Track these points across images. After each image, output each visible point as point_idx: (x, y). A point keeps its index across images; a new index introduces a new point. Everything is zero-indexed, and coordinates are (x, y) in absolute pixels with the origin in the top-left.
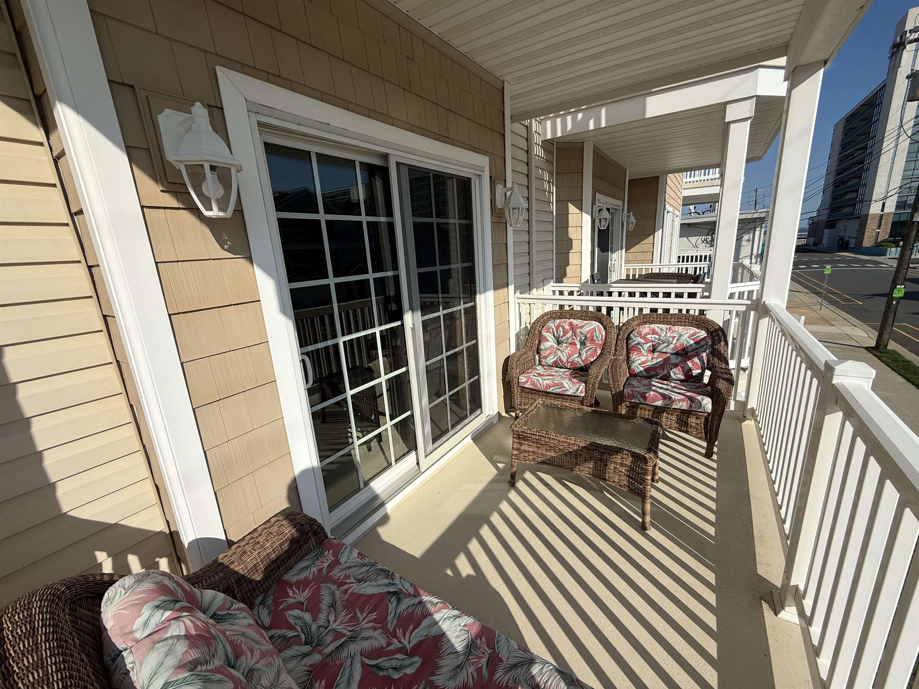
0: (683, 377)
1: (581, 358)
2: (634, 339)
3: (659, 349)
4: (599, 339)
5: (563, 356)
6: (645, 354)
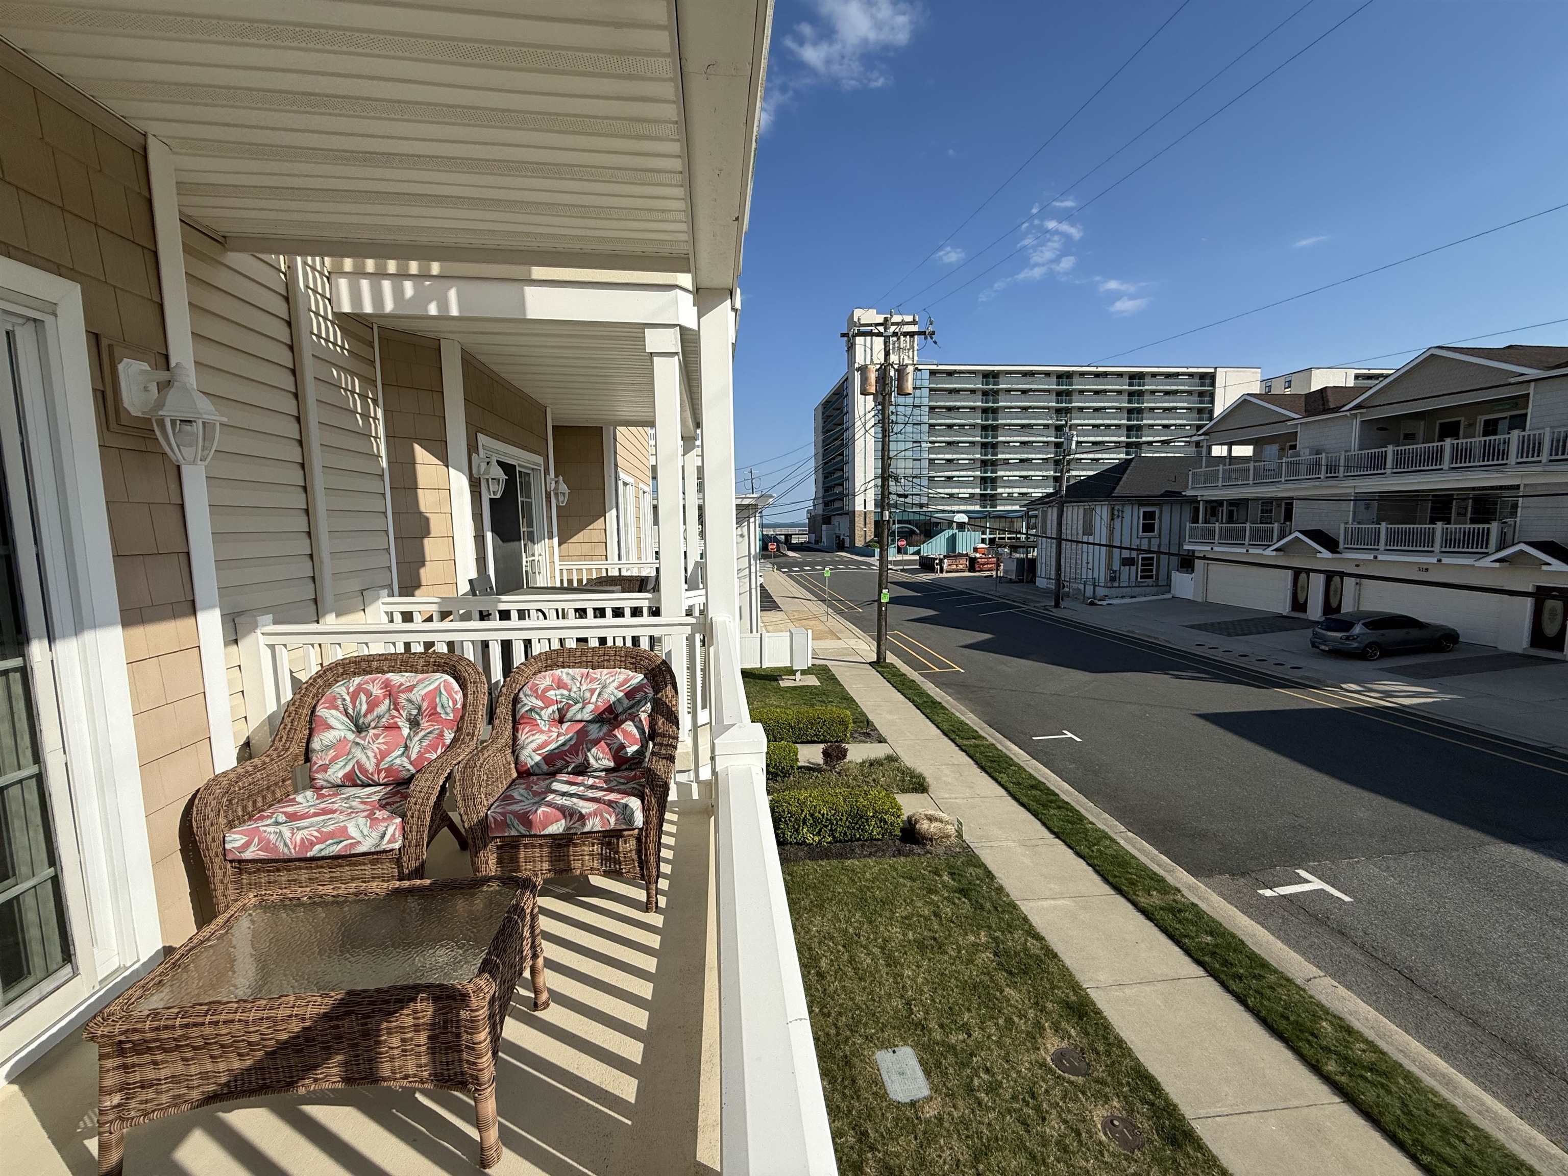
0: (612, 764)
1: (409, 758)
2: (525, 701)
3: (569, 715)
4: (448, 710)
5: (368, 757)
6: (546, 729)
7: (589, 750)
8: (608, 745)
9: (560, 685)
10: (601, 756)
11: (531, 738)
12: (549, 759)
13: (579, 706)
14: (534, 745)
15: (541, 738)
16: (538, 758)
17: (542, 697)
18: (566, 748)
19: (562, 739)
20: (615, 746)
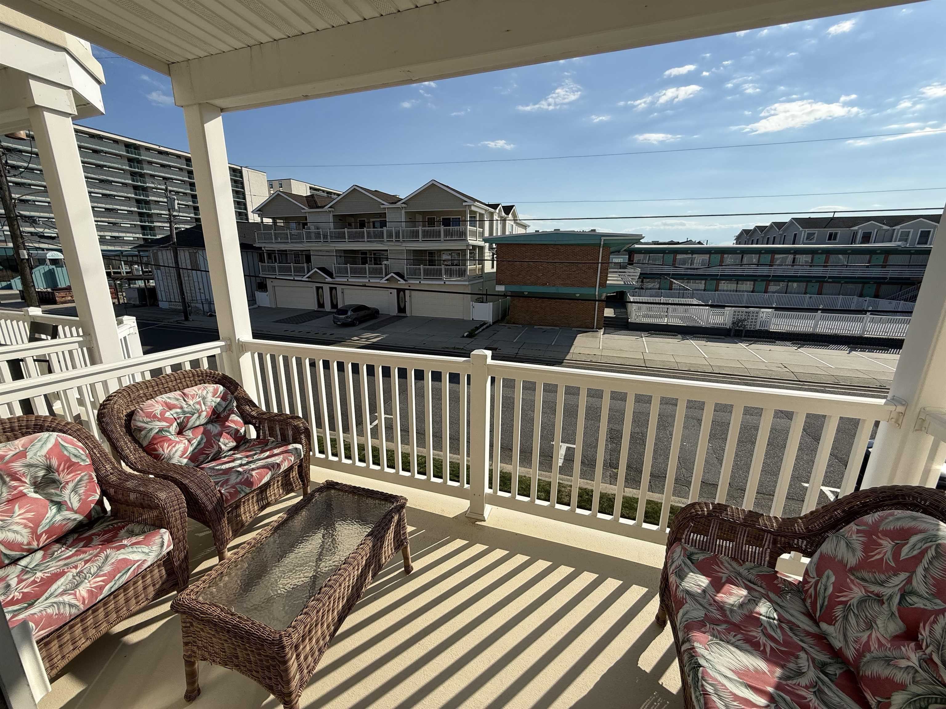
0: (234, 444)
2: (149, 426)
3: (190, 425)
4: (84, 457)
7: (219, 441)
8: (228, 433)
9: (170, 407)
10: (227, 441)
11: (174, 450)
12: (193, 458)
13: (196, 415)
14: (179, 453)
15: (180, 447)
16: (185, 461)
17: (163, 418)
18: (202, 445)
19: (195, 442)
20: (233, 432)
